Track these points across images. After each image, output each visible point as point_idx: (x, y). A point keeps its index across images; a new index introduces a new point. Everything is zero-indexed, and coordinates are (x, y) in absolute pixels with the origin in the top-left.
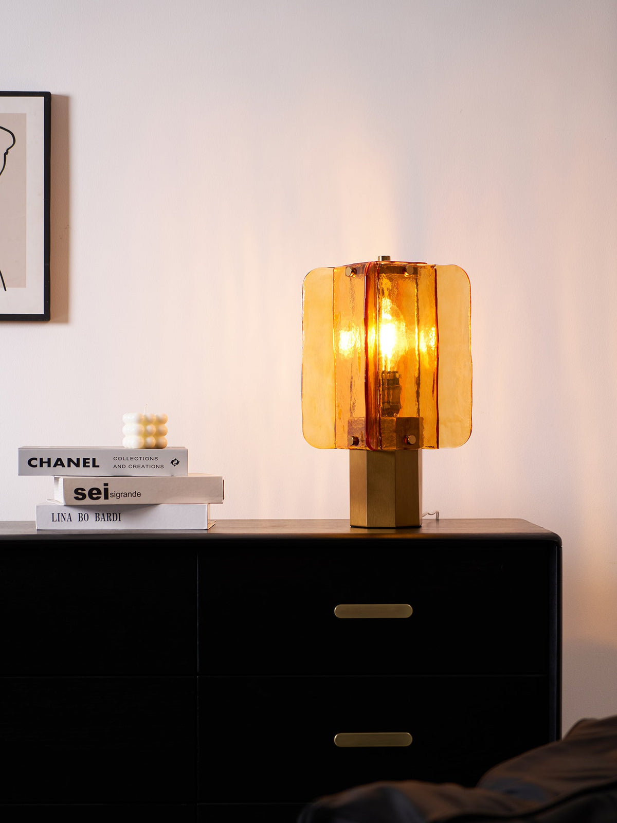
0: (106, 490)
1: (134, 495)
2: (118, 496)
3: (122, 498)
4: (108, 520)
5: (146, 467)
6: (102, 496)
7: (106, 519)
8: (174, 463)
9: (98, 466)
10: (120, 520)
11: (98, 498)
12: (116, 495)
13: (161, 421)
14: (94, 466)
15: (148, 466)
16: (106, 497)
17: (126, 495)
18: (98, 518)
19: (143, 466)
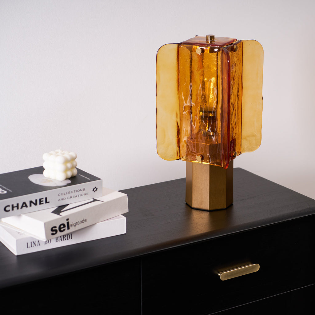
0: (68, 223)
1: (83, 221)
2: (74, 225)
3: (77, 226)
4: (64, 240)
5: (78, 196)
6: (66, 228)
7: (62, 239)
8: (94, 190)
9: (49, 202)
10: (71, 239)
11: (64, 230)
12: (73, 225)
13: (73, 159)
14: (46, 202)
15: (79, 196)
16: (68, 228)
17: (79, 223)
18: (57, 240)
19: (76, 196)
